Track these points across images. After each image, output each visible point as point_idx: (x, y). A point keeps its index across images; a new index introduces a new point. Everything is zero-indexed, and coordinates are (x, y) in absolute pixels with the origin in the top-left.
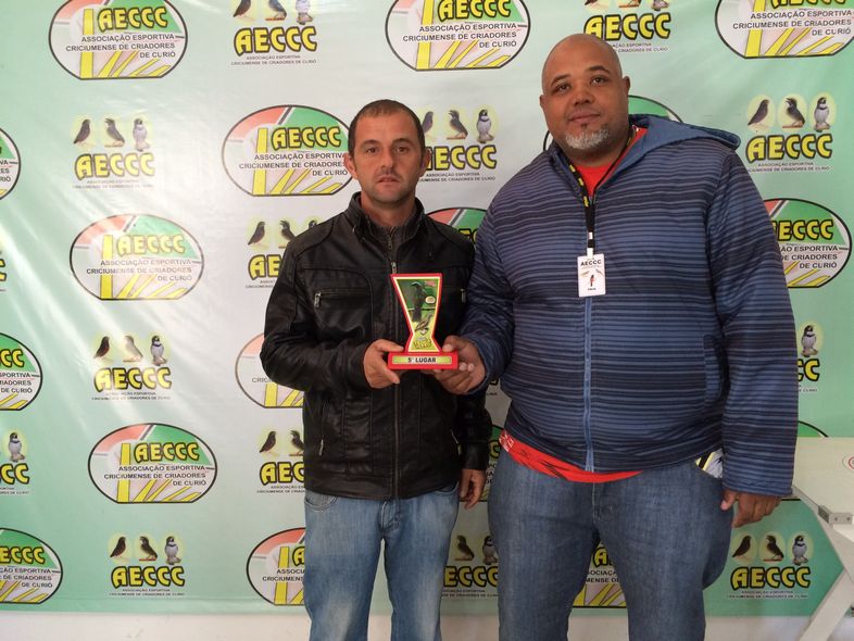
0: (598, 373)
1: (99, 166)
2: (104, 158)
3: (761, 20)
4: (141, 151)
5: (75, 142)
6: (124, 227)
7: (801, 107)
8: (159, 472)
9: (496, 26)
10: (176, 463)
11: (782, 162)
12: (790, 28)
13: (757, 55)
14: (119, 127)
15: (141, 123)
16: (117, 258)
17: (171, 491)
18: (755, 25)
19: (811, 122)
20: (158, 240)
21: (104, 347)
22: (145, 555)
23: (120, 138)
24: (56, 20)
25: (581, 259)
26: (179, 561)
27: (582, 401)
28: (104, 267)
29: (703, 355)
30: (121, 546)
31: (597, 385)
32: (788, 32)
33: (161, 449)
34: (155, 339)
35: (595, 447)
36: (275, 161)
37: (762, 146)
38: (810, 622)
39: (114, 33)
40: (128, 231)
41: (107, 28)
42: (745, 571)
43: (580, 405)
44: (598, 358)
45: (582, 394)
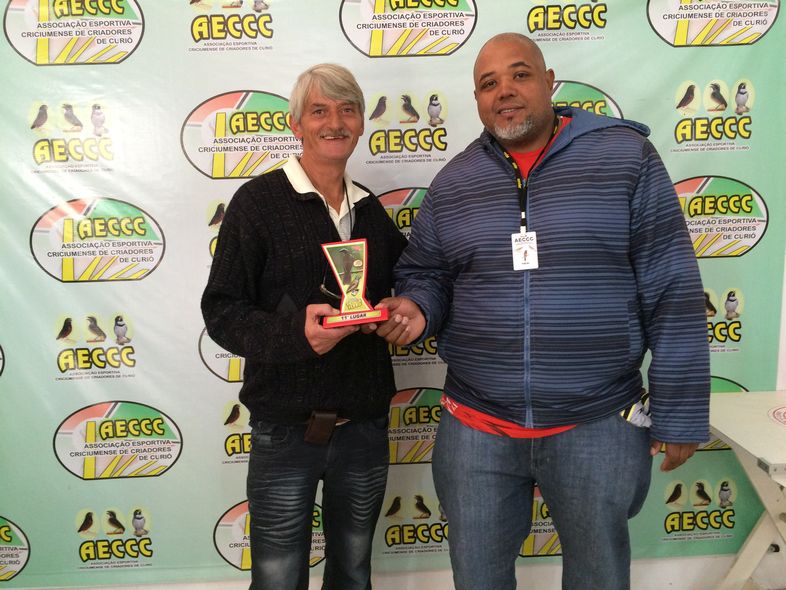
0: (537, 338)
1: (57, 150)
2: (62, 143)
3: (688, 12)
4: (100, 135)
5: (33, 127)
6: (84, 211)
7: (724, 92)
8: (125, 448)
9: (445, 15)
10: (142, 438)
11: (707, 142)
12: (714, 18)
13: (684, 44)
14: (76, 112)
15: (99, 108)
16: (78, 241)
17: (136, 466)
18: (683, 16)
19: (732, 105)
20: (119, 223)
21: (67, 329)
22: (113, 529)
23: (78, 124)
24: (10, 7)
25: (514, 236)
26: (146, 532)
27: (522, 364)
28: (65, 250)
29: (627, 319)
30: (88, 521)
31: (537, 350)
32: (713, 22)
33: (127, 425)
34: (118, 319)
35: (534, 406)
36: (234, 145)
37: (689, 128)
38: (736, 560)
39: (70, 20)
40: (89, 214)
41: (63, 15)
42: (677, 515)
43: (520, 368)
44: (536, 325)
45: (523, 358)
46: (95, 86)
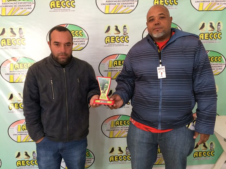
1: (8, 42)
2: (10, 40)
3: (203, 0)
5: (1, 35)
9: (128, 1)
11: (208, 40)
12: (211, 2)
13: (202, 10)
15: (21, 29)
16: (15, 70)
18: (201, 2)
19: (216, 29)
20: (28, 64)
22: (26, 157)
23: (15, 34)
25: (158, 68)
27: (159, 110)
28: (11, 73)
30: (19, 155)
32: (211, 4)
35: (161, 123)
37: (203, 36)
39: (12, 2)
40: (18, 62)
42: (197, 152)
44: (164, 97)
45: (159, 108)
46: (20, 22)
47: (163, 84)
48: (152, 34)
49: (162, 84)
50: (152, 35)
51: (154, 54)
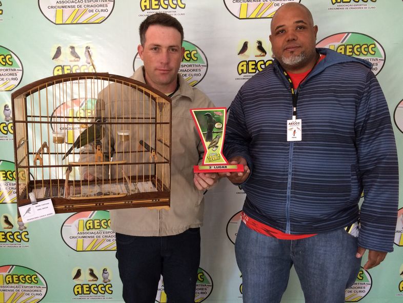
0: (295, 183)
4: (89, 63)
15: (89, 48)
22: (92, 278)
26: (109, 281)
29: (350, 175)
30: (78, 274)
31: (294, 190)
35: (291, 221)
43: (284, 199)
44: (295, 175)
45: (286, 193)
47: (295, 150)
48: (280, 58)
49: (292, 151)
50: (282, 61)
51: (283, 95)
